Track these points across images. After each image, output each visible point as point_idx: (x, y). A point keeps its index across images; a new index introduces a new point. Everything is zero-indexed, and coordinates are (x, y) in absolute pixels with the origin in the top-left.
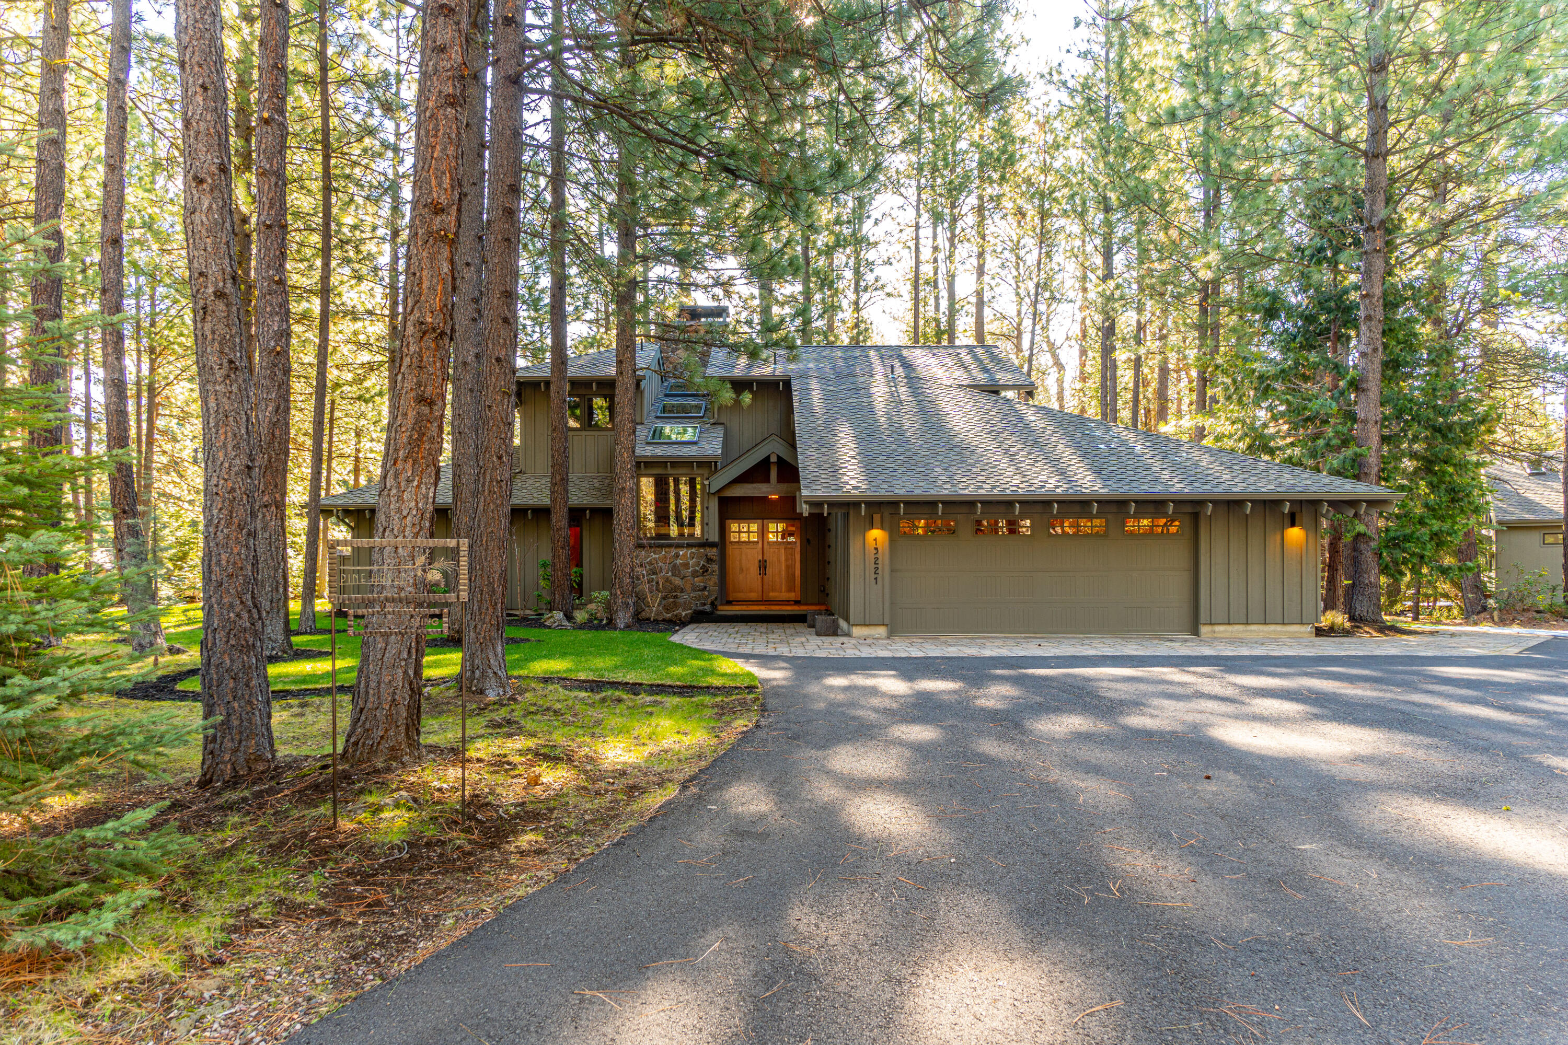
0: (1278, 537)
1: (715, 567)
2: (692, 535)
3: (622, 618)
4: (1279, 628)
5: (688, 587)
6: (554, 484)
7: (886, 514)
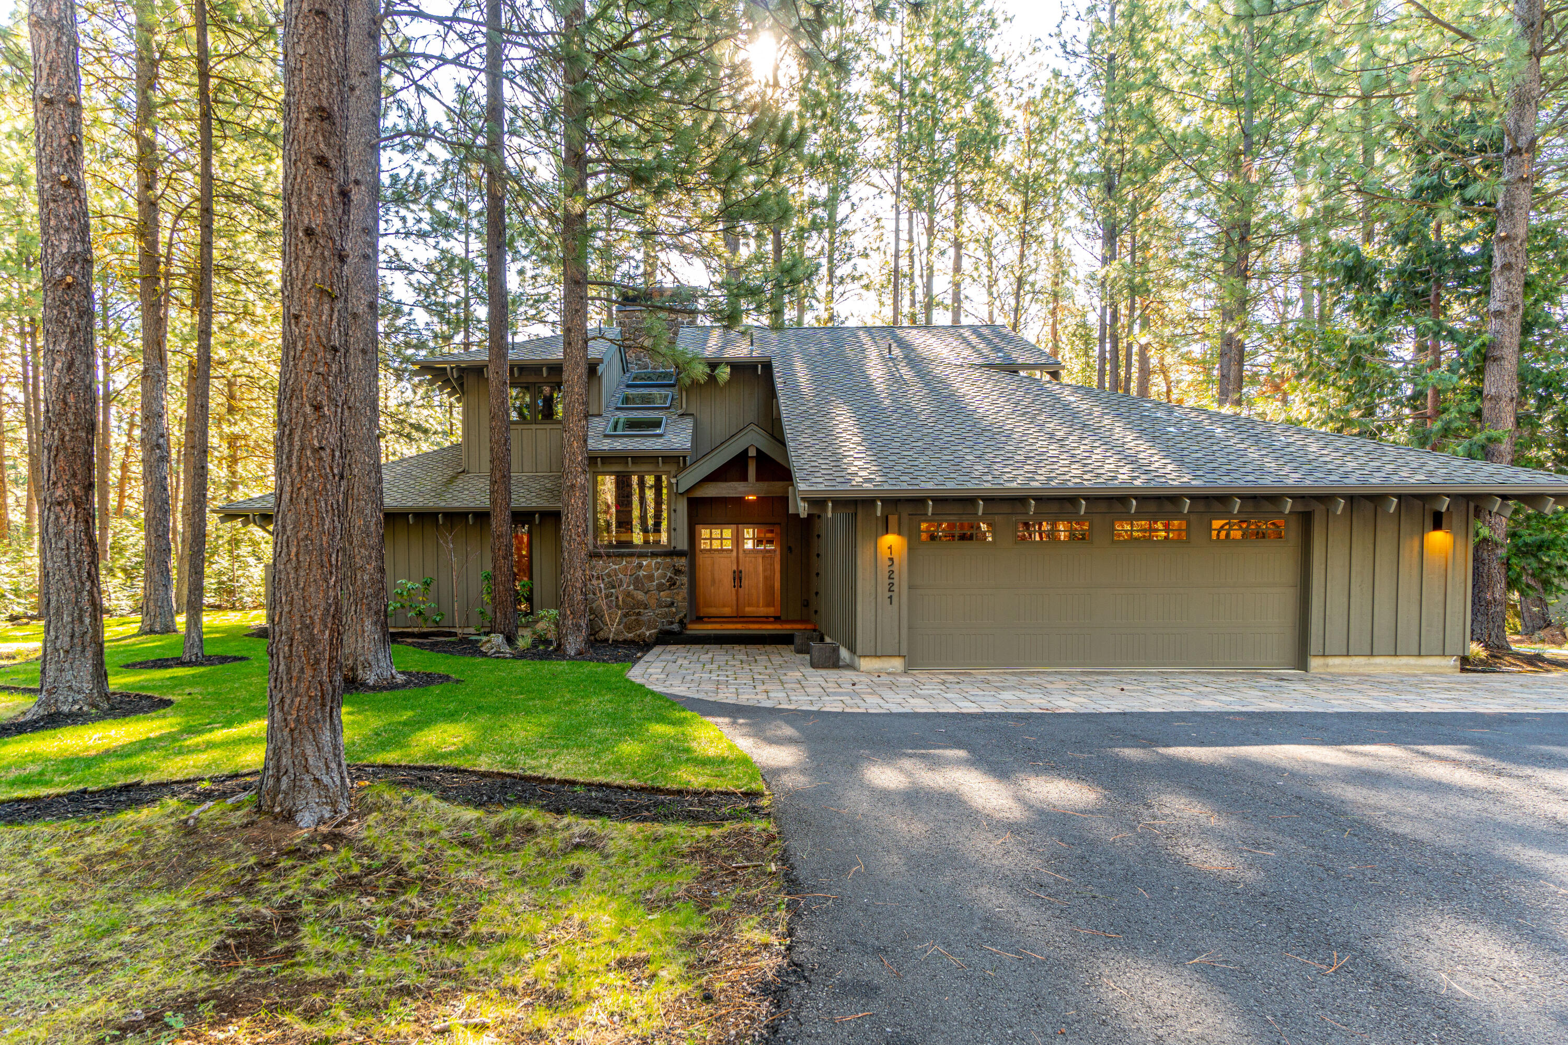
0: (1416, 544)
1: (685, 579)
2: (657, 542)
3: (573, 644)
4: (1412, 661)
5: (653, 602)
6: (493, 483)
7: (905, 516)
